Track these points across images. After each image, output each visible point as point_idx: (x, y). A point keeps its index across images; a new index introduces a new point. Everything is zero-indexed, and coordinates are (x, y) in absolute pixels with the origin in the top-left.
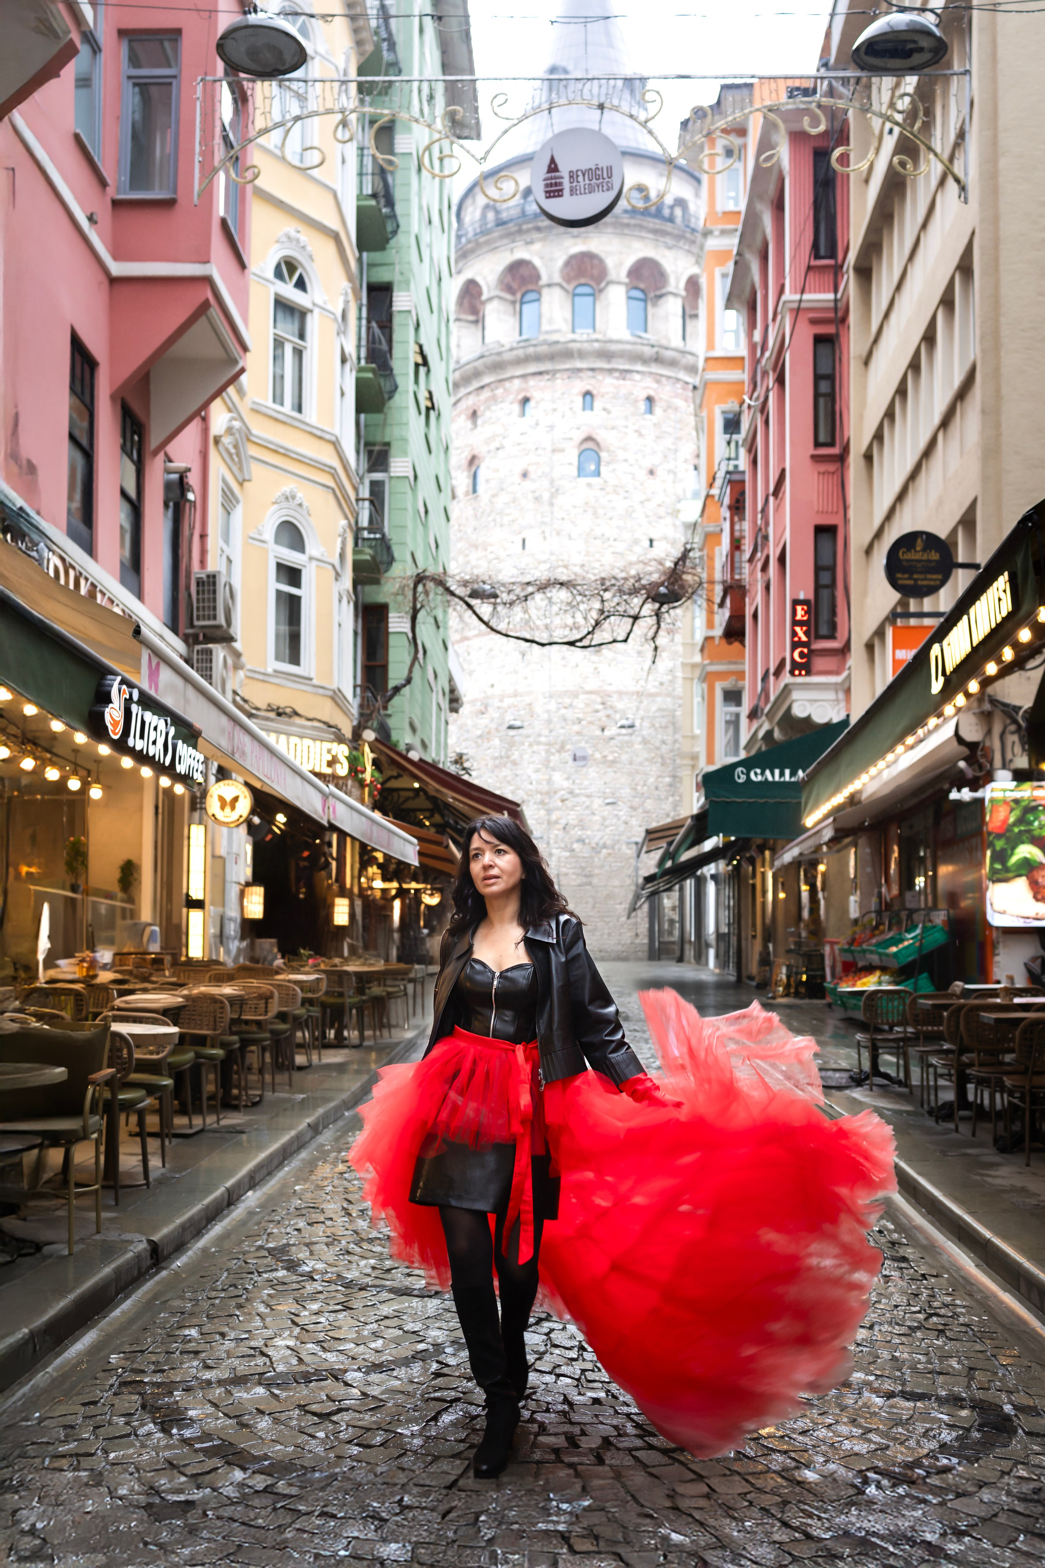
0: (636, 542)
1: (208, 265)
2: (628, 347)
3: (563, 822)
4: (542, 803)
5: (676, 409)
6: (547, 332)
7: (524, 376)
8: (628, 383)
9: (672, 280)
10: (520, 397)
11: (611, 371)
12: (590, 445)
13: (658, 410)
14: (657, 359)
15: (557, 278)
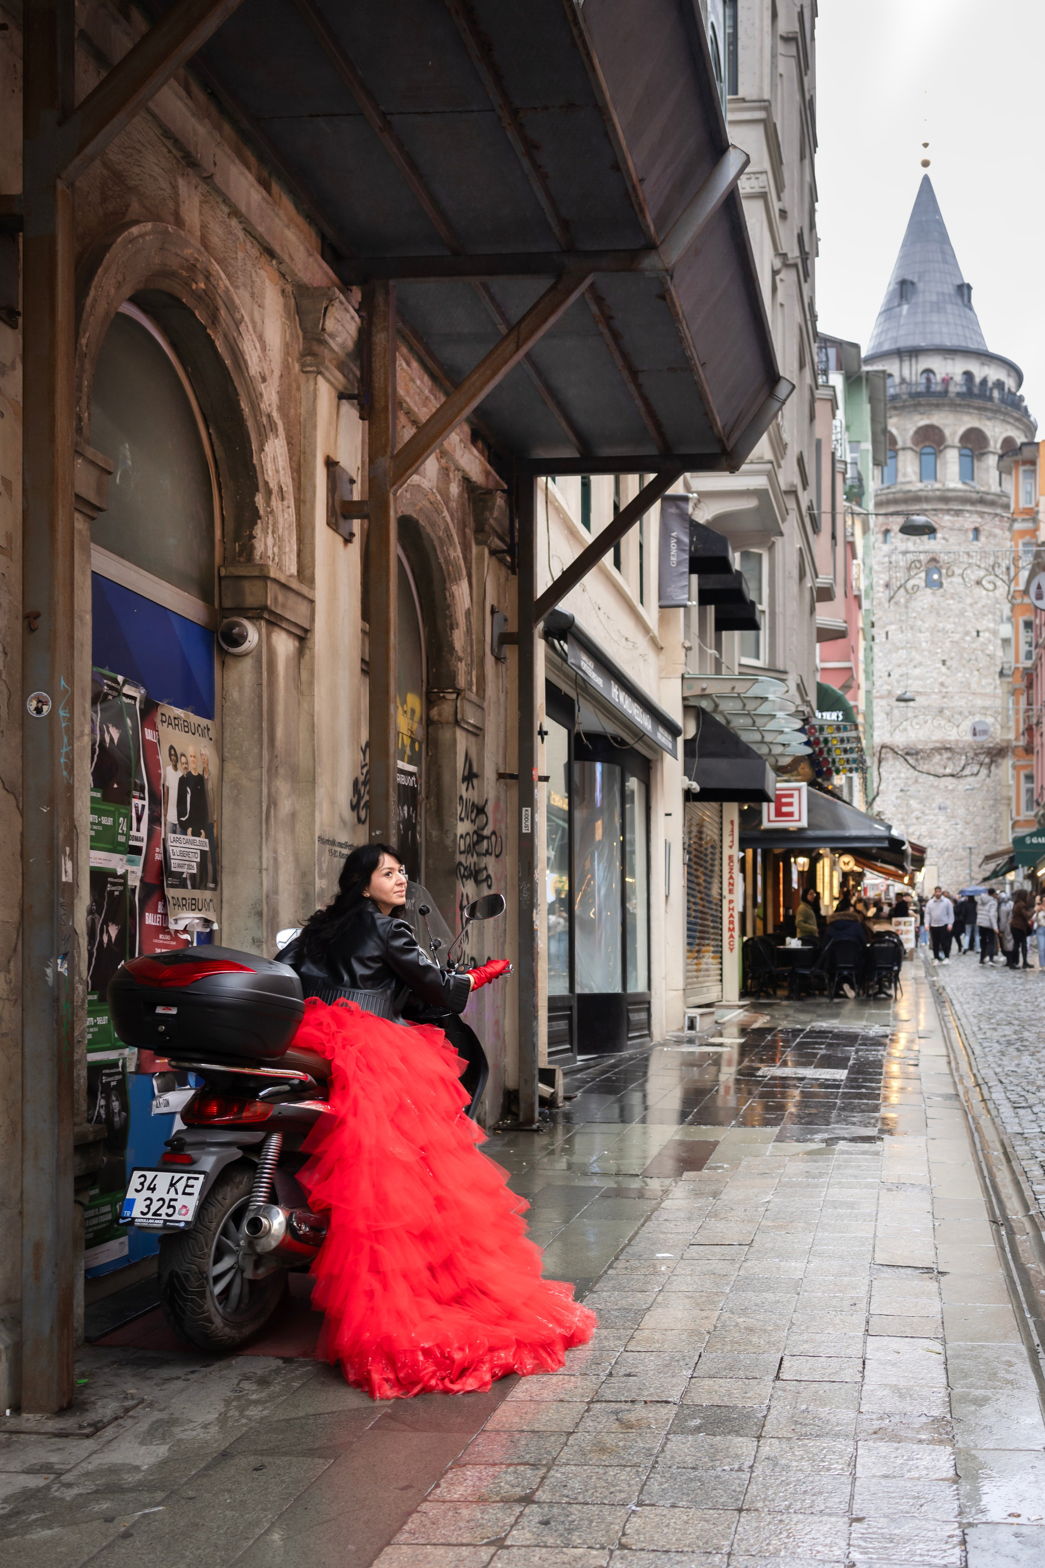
0: (967, 633)
2: (960, 494)
3: (917, 833)
4: (903, 820)
5: (995, 536)
6: (902, 483)
7: (886, 514)
8: (961, 519)
9: (992, 443)
10: (883, 529)
11: (948, 511)
12: (933, 564)
13: (982, 538)
14: (982, 501)
15: (909, 444)
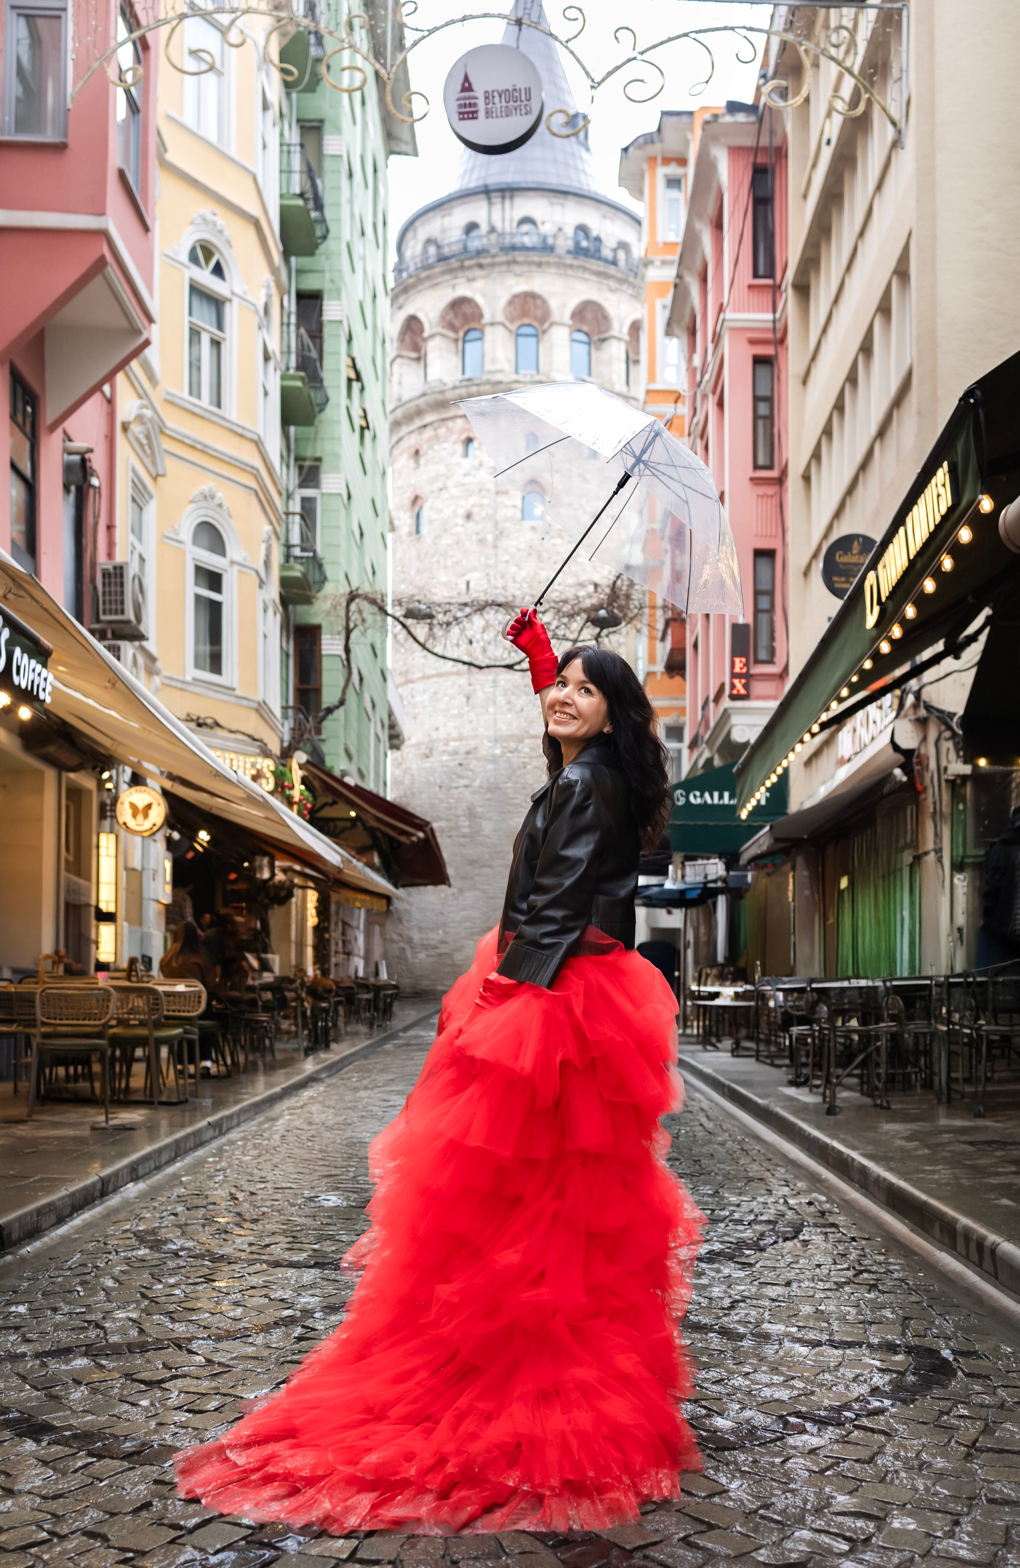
0: (581, 586)
1: (103, 218)
6: (490, 372)
7: (466, 415)
9: (615, 324)
10: (464, 437)
12: (534, 487)
15: (500, 317)
